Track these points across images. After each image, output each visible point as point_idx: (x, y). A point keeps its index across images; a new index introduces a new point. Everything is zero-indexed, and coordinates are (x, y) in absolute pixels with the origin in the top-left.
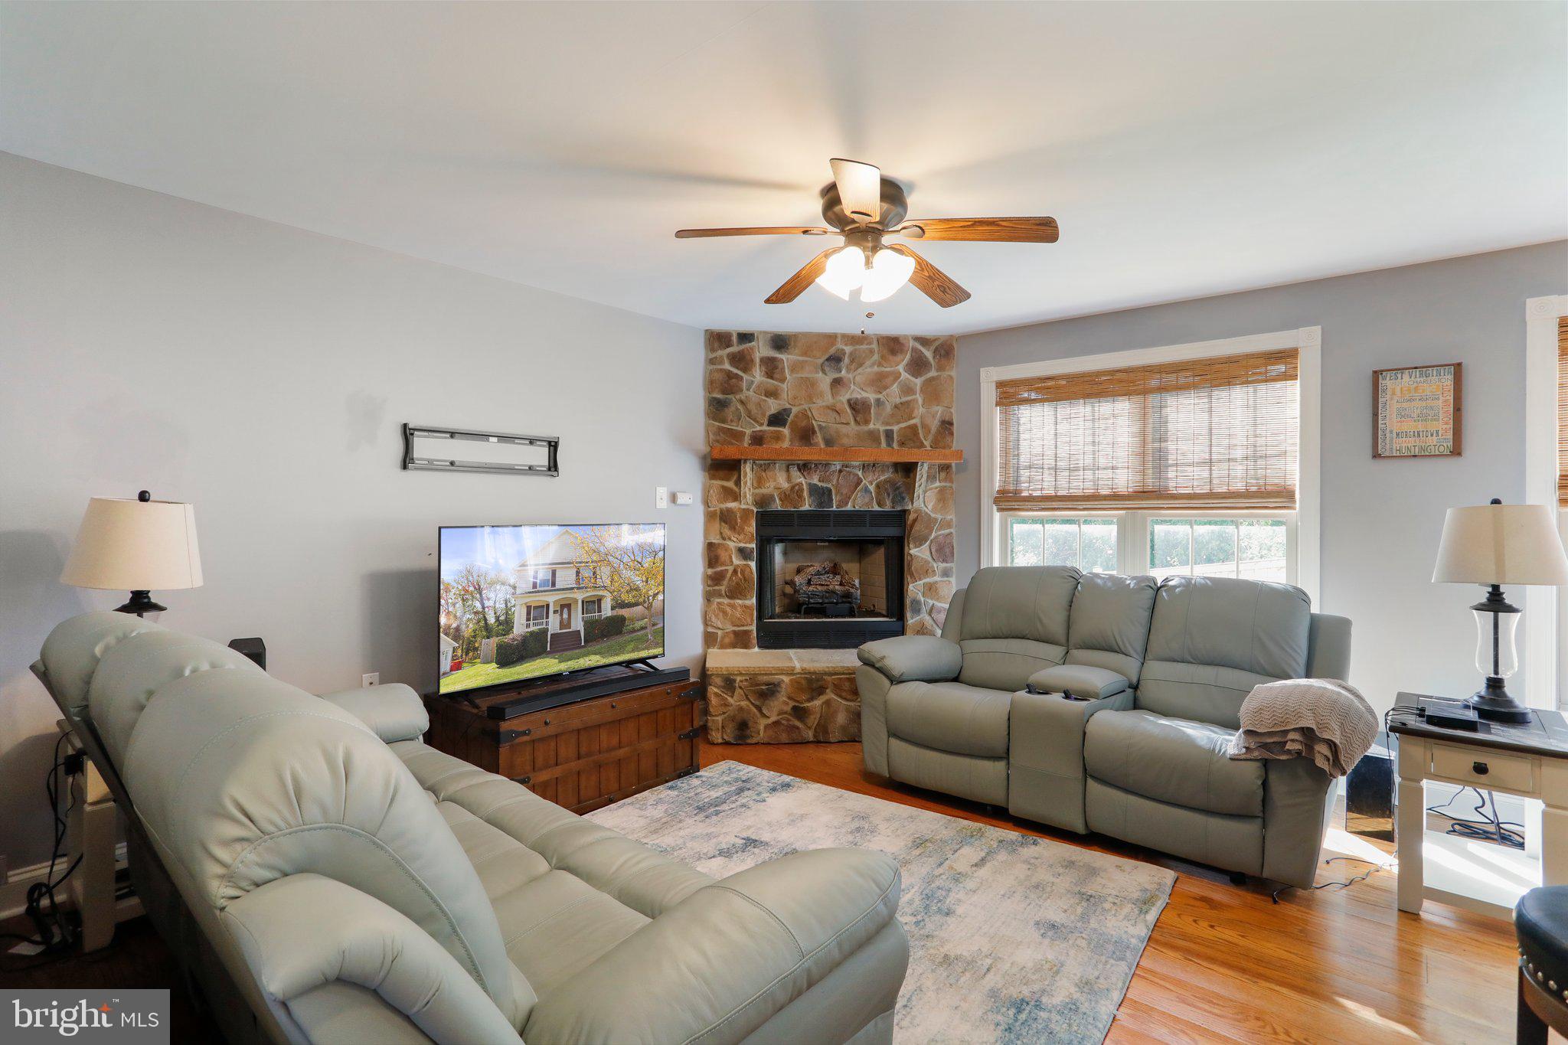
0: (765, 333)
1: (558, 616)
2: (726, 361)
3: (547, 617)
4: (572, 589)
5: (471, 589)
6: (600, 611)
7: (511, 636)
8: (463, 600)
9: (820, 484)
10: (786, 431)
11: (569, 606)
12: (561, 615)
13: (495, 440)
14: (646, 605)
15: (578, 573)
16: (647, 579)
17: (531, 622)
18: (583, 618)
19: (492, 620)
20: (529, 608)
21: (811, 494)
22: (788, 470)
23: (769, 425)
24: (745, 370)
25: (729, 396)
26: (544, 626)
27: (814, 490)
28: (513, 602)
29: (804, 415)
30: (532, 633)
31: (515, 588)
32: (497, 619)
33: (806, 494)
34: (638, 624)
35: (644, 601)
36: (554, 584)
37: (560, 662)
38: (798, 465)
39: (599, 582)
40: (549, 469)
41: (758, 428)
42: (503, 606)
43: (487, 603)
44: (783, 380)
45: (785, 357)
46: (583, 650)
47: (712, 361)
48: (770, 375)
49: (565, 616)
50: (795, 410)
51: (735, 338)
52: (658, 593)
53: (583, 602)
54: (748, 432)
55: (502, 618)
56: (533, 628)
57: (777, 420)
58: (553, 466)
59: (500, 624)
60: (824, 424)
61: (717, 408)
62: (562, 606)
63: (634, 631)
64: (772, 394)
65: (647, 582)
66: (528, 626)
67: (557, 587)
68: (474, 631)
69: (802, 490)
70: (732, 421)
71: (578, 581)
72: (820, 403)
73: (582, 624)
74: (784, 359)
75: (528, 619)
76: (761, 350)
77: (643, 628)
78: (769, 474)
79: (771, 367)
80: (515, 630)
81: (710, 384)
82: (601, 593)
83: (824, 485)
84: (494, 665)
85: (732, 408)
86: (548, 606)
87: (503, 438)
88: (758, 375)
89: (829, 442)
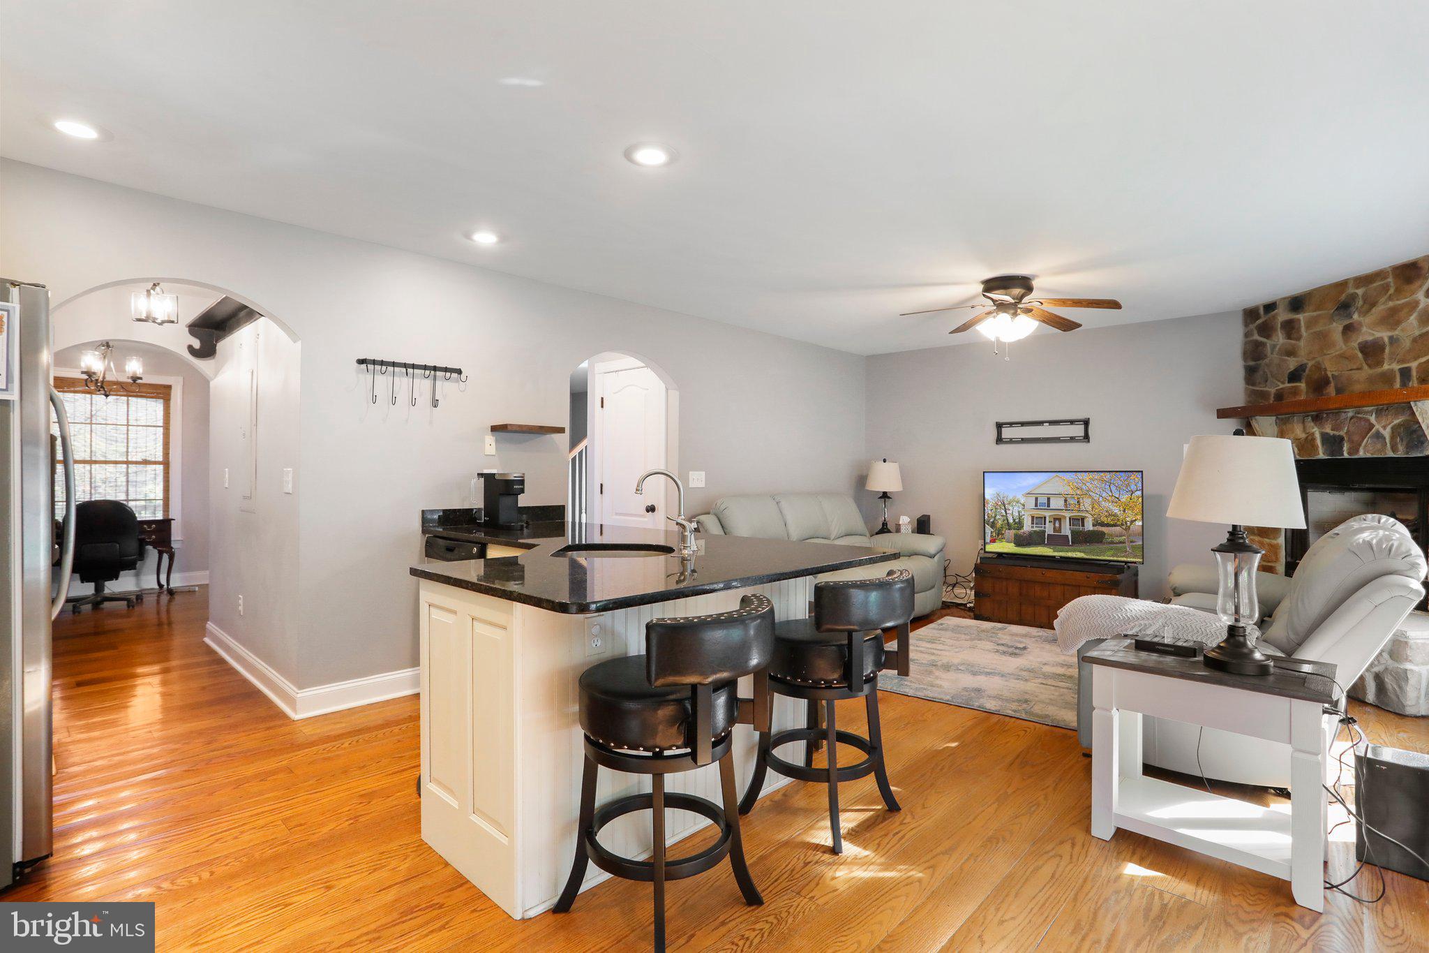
0: (1285, 298)
1: (1052, 524)
2: (1255, 332)
3: (1045, 524)
4: (1062, 510)
5: (1000, 503)
6: (1083, 525)
7: (1022, 531)
8: (996, 509)
9: (1332, 433)
10: (1302, 385)
11: (1060, 520)
12: (1054, 524)
13: (1048, 424)
14: (1124, 527)
15: (1066, 501)
16: (1125, 509)
17: (1035, 525)
18: (1070, 529)
19: (1011, 521)
20: (1033, 517)
21: (1323, 443)
22: (1303, 422)
23: (1289, 382)
24: (1268, 337)
25: (1258, 362)
26: (1043, 529)
27: (1325, 437)
28: (1023, 512)
29: (1318, 367)
30: (1035, 531)
31: (1024, 505)
32: (1014, 520)
33: (1319, 442)
34: (1117, 539)
35: (1122, 524)
36: (1049, 506)
37: (1054, 551)
38: (1312, 416)
39: (1082, 508)
40: (1084, 439)
41: (1282, 386)
42: (1017, 514)
43: (1008, 512)
44: (1299, 339)
45: (1302, 317)
46: (1070, 548)
47: (1247, 335)
48: (1289, 337)
49: (1057, 525)
50: (1310, 364)
51: (1262, 311)
52: (1135, 520)
53: (1070, 518)
54: (1273, 391)
55: (1017, 521)
56: (1035, 529)
57: (1294, 376)
58: (1086, 437)
59: (1015, 524)
60: (1336, 374)
61: (1251, 373)
62: (1055, 519)
63: (1112, 543)
64: (1291, 353)
65: (1124, 511)
66: (1032, 527)
67: (1051, 507)
68: (1002, 525)
69: (1314, 439)
70: (1259, 383)
71: (1066, 505)
72: (1334, 352)
73: (1070, 532)
74: (1301, 318)
75: (1033, 523)
76: (1282, 315)
77: (1121, 542)
78: (1289, 426)
79: (1290, 328)
80: (1024, 528)
81: (1246, 356)
82: (1084, 515)
83: (1337, 433)
84: (1013, 544)
85: (1261, 372)
86: (1045, 518)
87: (1052, 423)
88: (1280, 338)
89: (1339, 391)
